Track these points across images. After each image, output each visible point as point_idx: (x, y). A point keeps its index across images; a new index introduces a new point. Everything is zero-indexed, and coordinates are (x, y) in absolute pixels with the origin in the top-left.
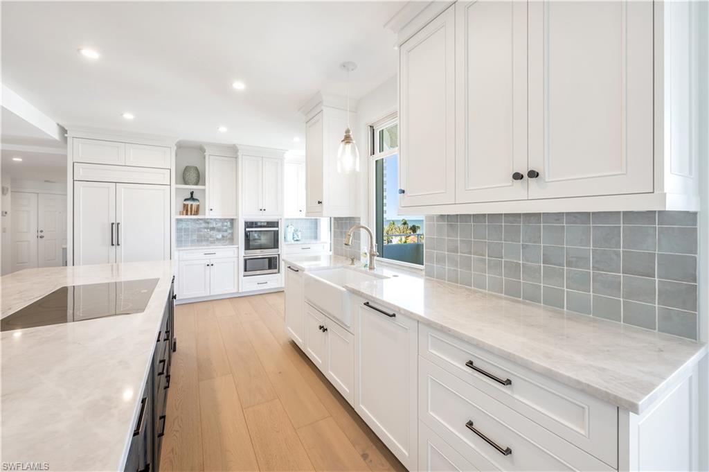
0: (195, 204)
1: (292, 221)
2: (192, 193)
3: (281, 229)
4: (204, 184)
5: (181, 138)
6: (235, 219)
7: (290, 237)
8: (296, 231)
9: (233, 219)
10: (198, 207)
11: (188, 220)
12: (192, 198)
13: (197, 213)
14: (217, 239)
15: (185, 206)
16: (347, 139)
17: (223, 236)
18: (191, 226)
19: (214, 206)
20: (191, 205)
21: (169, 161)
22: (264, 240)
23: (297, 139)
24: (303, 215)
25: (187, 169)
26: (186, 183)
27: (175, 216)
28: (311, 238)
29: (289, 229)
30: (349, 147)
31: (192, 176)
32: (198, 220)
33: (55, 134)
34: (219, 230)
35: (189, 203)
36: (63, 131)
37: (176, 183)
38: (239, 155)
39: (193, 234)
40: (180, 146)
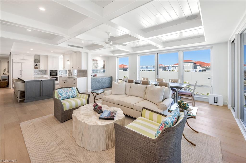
1: (60, 70)
2: (36, 64)
3: (58, 72)
4: (40, 62)
6: (47, 70)
7: (60, 74)
8: (61, 72)
9: (46, 70)
10: (38, 67)
15: (35, 67)
16: (68, 60)
17: (44, 73)
18: (36, 71)
19: (43, 67)
20: (36, 67)
22: (53, 74)
23: (62, 55)
24: (62, 69)
27: (34, 69)
28: (65, 74)
29: (60, 72)
30: (68, 61)
31: (37, 61)
32: (38, 70)
35: (36, 66)
38: (49, 57)
39: (36, 73)
40: (35, 55)
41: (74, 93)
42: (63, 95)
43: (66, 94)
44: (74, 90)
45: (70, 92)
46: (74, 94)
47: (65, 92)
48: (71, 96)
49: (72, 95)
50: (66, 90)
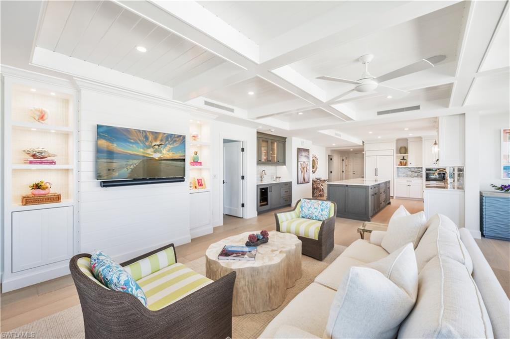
0: (405, 161)
2: (403, 157)
3: (447, 172)
4: (408, 153)
5: (397, 138)
6: (421, 167)
10: (406, 162)
11: (401, 168)
12: (403, 159)
13: (405, 165)
14: (415, 176)
15: (401, 162)
16: (435, 144)
17: (418, 175)
18: (403, 170)
19: (412, 162)
20: (403, 162)
21: (394, 147)
25: (401, 148)
26: (401, 154)
27: (396, 167)
31: (403, 150)
32: (406, 168)
33: (361, 144)
34: (416, 172)
35: (402, 161)
36: (363, 142)
37: (397, 154)
38: (423, 140)
39: (404, 173)
40: (398, 140)
41: (321, 213)
42: (304, 209)
43: (309, 210)
44: (322, 206)
45: (315, 208)
46: (322, 215)
47: (308, 205)
48: (316, 216)
49: (316, 214)
50: (310, 203)
